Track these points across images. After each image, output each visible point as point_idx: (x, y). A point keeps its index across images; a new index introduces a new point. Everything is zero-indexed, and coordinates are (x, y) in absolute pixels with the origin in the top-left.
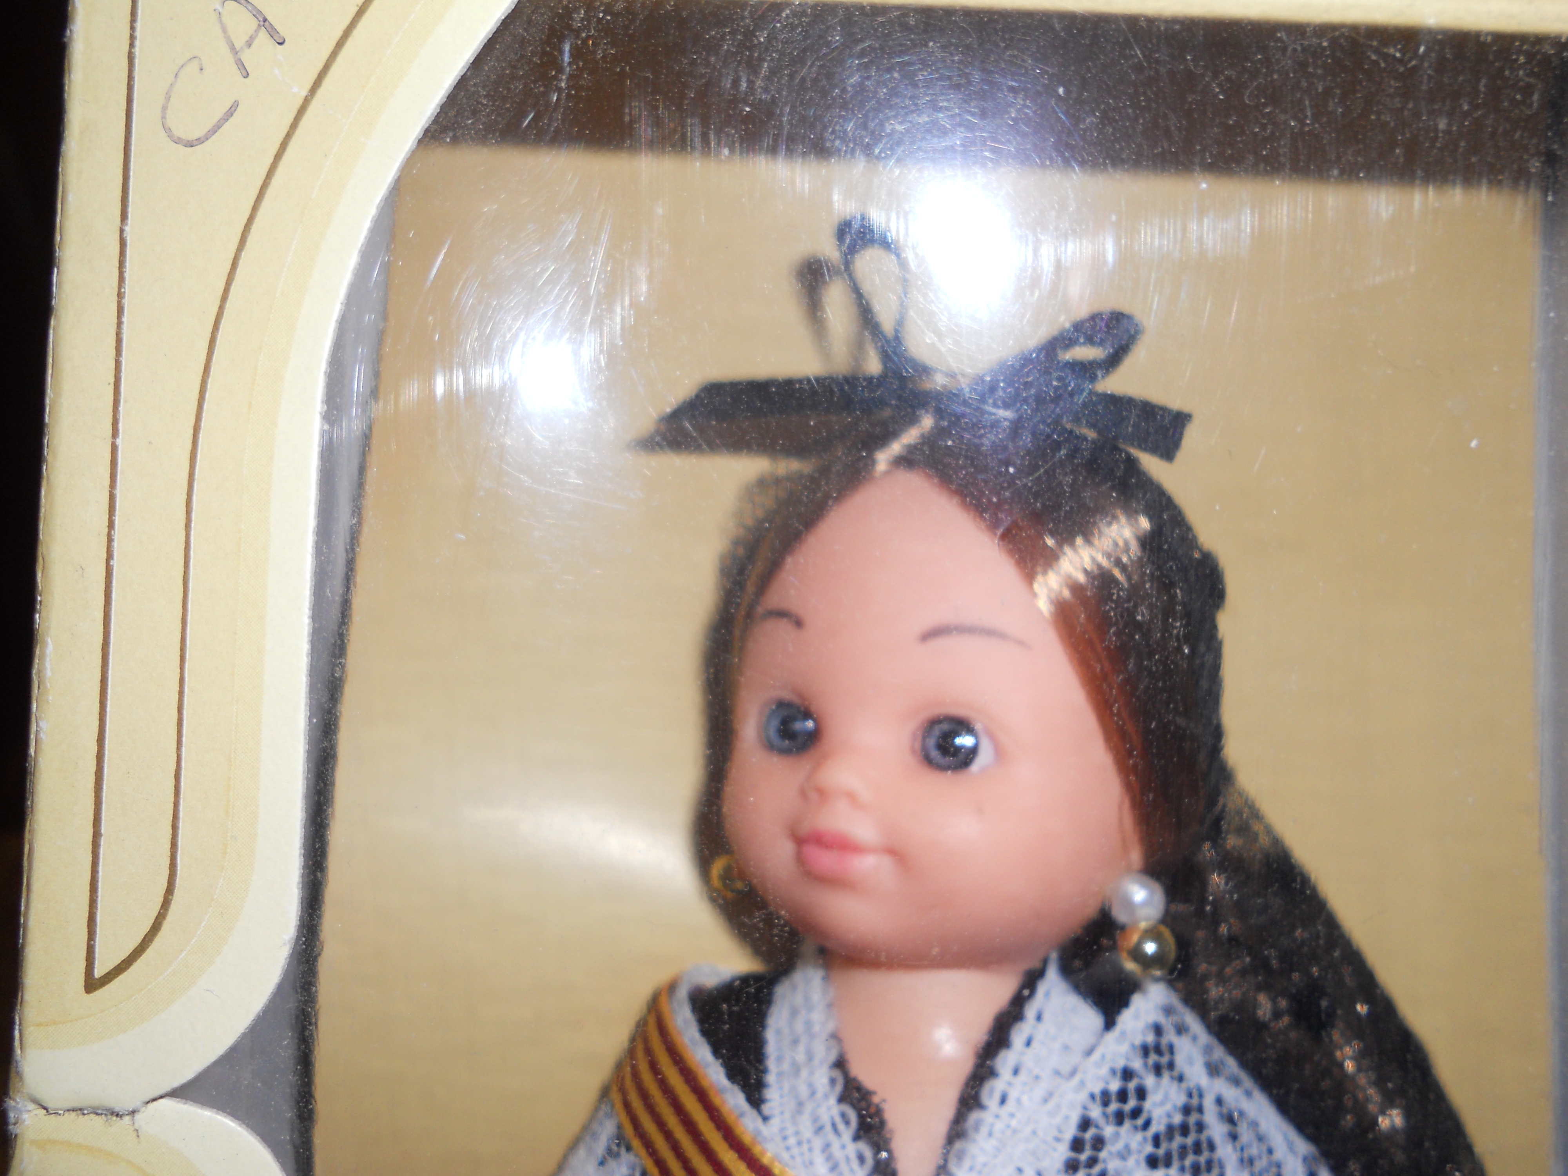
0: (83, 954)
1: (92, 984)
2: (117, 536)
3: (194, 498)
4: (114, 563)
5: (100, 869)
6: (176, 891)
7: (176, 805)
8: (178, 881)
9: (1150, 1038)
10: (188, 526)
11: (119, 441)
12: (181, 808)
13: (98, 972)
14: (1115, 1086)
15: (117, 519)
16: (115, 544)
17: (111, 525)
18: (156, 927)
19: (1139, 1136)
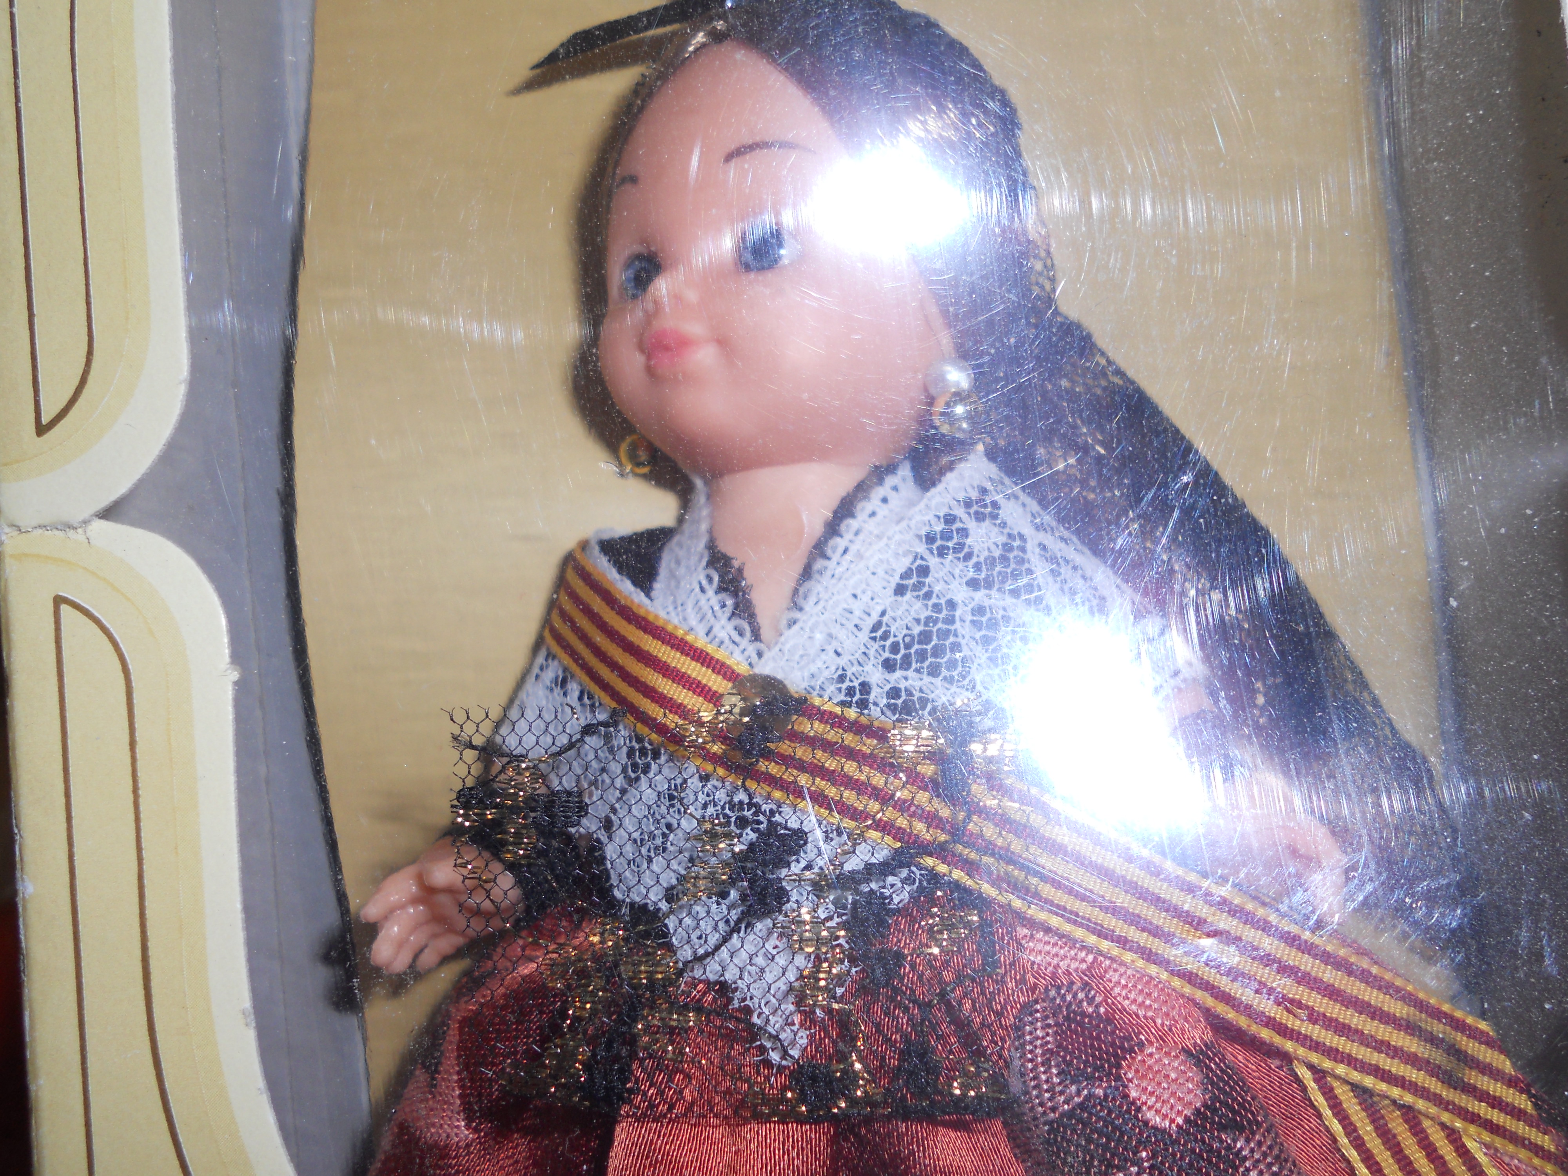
0: (32, 407)
1: (41, 429)
2: (21, 84)
3: (76, 46)
4: (22, 105)
5: (37, 341)
6: (95, 353)
7: (87, 285)
8: (95, 345)
9: (974, 495)
10: (73, 69)
11: (15, 10)
12: (91, 288)
13: (45, 420)
14: (939, 527)
15: (20, 70)
16: (21, 90)
17: (16, 76)
18: (83, 381)
19: (961, 565)
